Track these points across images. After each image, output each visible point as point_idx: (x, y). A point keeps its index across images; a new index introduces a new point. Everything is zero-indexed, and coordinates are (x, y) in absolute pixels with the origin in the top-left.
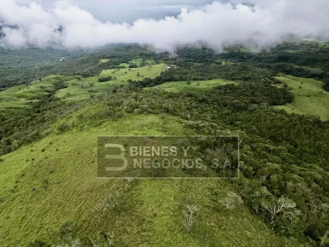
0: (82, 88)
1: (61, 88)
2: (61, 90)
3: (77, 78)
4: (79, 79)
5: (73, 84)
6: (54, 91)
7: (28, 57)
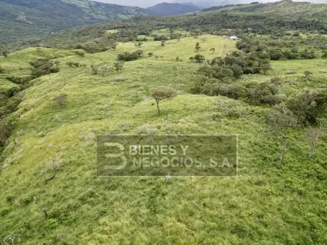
0: (95, 73)
1: (45, 74)
2: (43, 78)
3: (77, 53)
4: (82, 55)
5: (70, 64)
6: (26, 81)
7: (9, 31)
